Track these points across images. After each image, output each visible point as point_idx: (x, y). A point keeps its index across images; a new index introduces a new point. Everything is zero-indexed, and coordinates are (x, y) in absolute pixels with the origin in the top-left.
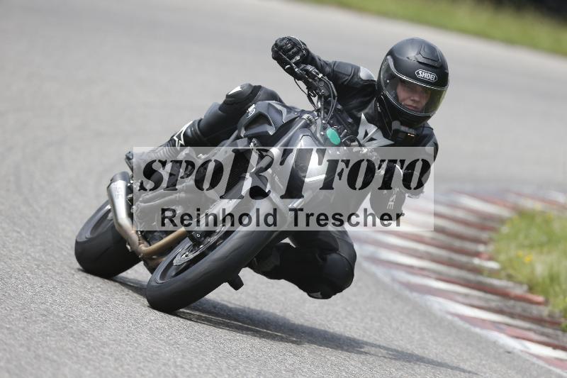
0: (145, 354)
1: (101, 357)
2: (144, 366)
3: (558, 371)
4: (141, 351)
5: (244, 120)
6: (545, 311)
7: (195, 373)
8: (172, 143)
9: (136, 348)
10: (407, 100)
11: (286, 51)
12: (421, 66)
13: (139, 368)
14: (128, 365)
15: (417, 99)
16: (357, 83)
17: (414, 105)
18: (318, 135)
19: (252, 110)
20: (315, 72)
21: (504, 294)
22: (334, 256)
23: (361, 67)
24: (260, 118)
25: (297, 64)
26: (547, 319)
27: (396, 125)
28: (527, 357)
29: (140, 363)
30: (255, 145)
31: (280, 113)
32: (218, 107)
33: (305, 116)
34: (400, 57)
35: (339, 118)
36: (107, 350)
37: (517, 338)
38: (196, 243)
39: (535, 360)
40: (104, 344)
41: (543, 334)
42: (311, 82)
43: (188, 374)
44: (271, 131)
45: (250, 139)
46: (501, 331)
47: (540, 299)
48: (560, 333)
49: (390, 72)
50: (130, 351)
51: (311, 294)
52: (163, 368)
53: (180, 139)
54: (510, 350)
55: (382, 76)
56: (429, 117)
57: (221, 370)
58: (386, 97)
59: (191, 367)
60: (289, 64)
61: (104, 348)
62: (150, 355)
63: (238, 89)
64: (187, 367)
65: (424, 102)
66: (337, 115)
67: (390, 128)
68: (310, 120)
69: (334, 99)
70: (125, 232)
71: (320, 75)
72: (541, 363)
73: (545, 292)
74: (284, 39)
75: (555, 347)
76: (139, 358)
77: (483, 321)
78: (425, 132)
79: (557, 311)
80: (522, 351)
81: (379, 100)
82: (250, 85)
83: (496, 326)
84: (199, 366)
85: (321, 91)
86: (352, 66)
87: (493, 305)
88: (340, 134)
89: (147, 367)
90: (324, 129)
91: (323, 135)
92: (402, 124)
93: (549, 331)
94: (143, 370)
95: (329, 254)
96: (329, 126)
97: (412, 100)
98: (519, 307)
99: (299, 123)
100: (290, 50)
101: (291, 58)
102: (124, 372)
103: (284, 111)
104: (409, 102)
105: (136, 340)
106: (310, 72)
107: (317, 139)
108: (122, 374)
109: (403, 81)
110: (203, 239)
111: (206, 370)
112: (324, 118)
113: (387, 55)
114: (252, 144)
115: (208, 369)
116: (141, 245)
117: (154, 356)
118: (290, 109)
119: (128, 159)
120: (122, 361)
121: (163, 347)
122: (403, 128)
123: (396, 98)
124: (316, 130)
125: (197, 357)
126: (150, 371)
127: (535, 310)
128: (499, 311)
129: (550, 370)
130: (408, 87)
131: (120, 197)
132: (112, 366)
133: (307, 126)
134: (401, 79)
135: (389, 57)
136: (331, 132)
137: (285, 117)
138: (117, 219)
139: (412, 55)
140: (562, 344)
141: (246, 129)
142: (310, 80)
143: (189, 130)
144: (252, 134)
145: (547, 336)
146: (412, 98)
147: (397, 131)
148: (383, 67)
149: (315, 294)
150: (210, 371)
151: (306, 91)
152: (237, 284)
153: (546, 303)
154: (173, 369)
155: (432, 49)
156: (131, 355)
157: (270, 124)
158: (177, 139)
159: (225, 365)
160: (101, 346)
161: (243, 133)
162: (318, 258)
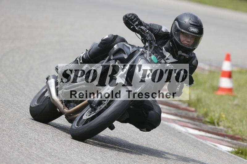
0: (22, 134)
1: (3, 136)
2: (21, 139)
3: (201, 140)
4: (20, 133)
5: (112, 51)
6: (195, 115)
7: (43, 142)
8: (76, 62)
9: (18, 132)
10: (184, 41)
11: (132, 20)
12: (191, 25)
13: (19, 140)
14: (14, 139)
15: (189, 40)
16: (161, 33)
17: (188, 43)
18: (148, 59)
19: (116, 47)
20: (145, 29)
21: (177, 107)
22: (152, 112)
23: (163, 26)
24: (120, 51)
25: (137, 25)
26: (196, 118)
27: (180, 53)
28: (187, 134)
29: (19, 138)
30: (118, 63)
31: (129, 48)
32: (98, 45)
33: (141, 50)
34: (182, 22)
35: (156, 50)
36: (5, 133)
37: (183, 126)
38: (94, 109)
39: (191, 136)
40: (4, 130)
41: (194, 124)
42: (143, 34)
43: (40, 143)
44: (126, 57)
45: (116, 60)
46: (176, 123)
47: (193, 109)
48: (202, 124)
49: (177, 28)
50: (15, 133)
51: (142, 130)
52: (30, 140)
53: (80, 60)
54: (180, 131)
55: (172, 30)
56: (195, 49)
57: (55, 141)
58: (175, 40)
59: (42, 140)
60: (133, 26)
61: (4, 132)
62: (24, 135)
63: (107, 37)
64: (40, 140)
65: (192, 42)
66: (155, 49)
67: (177, 54)
68: (144, 52)
69: (154, 42)
70: (56, 103)
71: (147, 31)
72: (194, 137)
73: (195, 107)
74: (130, 14)
75: (200, 130)
76: (19, 136)
77: (169, 119)
78: (193, 55)
79: (200, 115)
80: (185, 132)
81: (172, 41)
82: (113, 35)
83: (174, 121)
84: (45, 139)
85: (148, 38)
86: (159, 25)
87: (173, 112)
88: (157, 57)
89: (22, 140)
90: (150, 56)
91: (150, 58)
92: (183, 52)
93: (197, 123)
94: (21, 141)
95: (150, 111)
96: (152, 54)
97: (187, 41)
98: (184, 113)
99: (138, 53)
100: (133, 19)
101: (134, 23)
102: (12, 142)
103: (130, 47)
104: (185, 42)
105: (18, 128)
106: (143, 29)
107: (147, 60)
108: (12, 143)
109: (183, 33)
110: (96, 107)
111: (48, 141)
112: (150, 50)
113: (175, 20)
114: (117, 63)
115: (49, 141)
116: (65, 109)
117: (26, 135)
118: (133, 46)
119: (57, 69)
120: (12, 137)
121: (29, 131)
122: (183, 54)
123: (180, 40)
124: (147, 57)
125: (44, 135)
126: (24, 142)
127: (191, 114)
128: (175, 115)
129: (197, 141)
130: (185, 35)
131: (53, 86)
132: (8, 139)
133: (142, 54)
134: (182, 31)
135: (176, 22)
136: (153, 57)
137: (131, 50)
138: (52, 97)
139: (187, 21)
140: (202, 129)
141: (113, 56)
142: (143, 33)
143: (84, 56)
144: (117, 58)
145: (197, 125)
146: (187, 40)
147: (181, 55)
148: (173, 26)
149: (143, 130)
150: (50, 142)
151: (141, 38)
152: (112, 128)
153: (196, 111)
154: (34, 141)
155: (196, 18)
156: (16, 135)
157: (125, 54)
158: (79, 60)
159: (57, 139)
160: (2, 131)
161: (112, 58)
162: (145, 113)
